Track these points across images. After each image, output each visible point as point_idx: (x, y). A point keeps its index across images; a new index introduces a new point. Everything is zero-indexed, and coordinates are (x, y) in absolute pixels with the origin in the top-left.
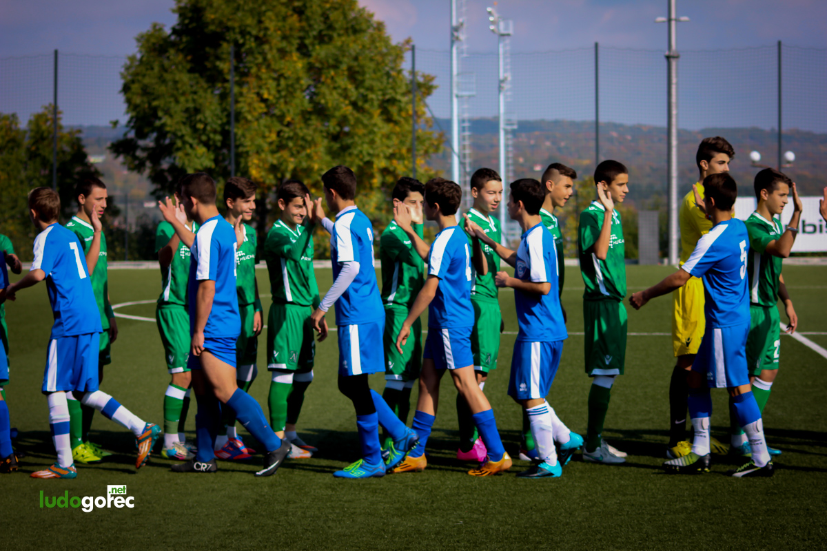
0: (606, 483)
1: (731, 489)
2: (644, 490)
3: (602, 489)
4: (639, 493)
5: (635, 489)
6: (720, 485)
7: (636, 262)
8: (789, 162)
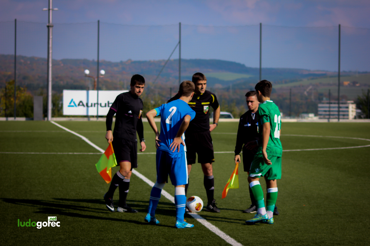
7: (32, 119)
8: (102, 75)
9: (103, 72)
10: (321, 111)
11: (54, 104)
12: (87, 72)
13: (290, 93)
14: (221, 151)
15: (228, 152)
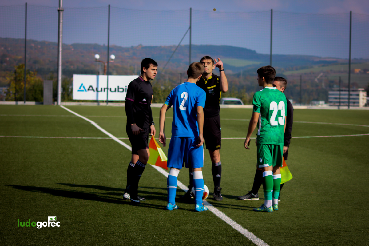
0: (29, 210)
1: (88, 213)
2: (47, 213)
3: (27, 213)
4: (45, 215)
5: (43, 213)
6: (83, 211)
7: (42, 103)
8: (112, 60)
9: (113, 57)
10: (331, 98)
11: (64, 89)
12: (97, 56)
13: (301, 80)
14: (230, 137)
15: (237, 138)
